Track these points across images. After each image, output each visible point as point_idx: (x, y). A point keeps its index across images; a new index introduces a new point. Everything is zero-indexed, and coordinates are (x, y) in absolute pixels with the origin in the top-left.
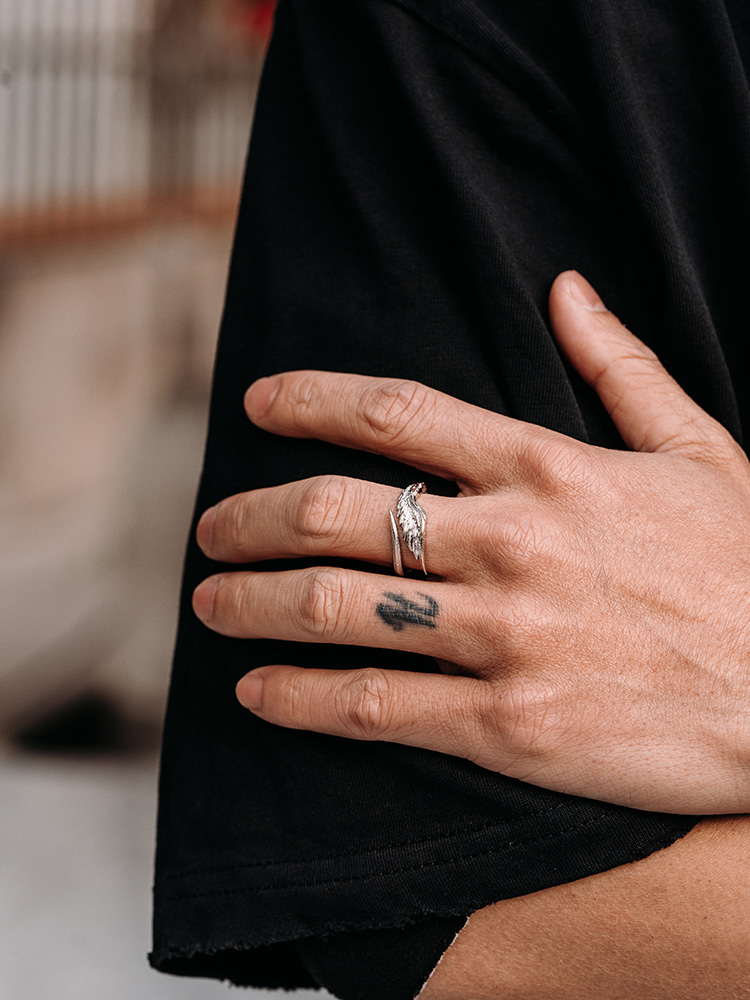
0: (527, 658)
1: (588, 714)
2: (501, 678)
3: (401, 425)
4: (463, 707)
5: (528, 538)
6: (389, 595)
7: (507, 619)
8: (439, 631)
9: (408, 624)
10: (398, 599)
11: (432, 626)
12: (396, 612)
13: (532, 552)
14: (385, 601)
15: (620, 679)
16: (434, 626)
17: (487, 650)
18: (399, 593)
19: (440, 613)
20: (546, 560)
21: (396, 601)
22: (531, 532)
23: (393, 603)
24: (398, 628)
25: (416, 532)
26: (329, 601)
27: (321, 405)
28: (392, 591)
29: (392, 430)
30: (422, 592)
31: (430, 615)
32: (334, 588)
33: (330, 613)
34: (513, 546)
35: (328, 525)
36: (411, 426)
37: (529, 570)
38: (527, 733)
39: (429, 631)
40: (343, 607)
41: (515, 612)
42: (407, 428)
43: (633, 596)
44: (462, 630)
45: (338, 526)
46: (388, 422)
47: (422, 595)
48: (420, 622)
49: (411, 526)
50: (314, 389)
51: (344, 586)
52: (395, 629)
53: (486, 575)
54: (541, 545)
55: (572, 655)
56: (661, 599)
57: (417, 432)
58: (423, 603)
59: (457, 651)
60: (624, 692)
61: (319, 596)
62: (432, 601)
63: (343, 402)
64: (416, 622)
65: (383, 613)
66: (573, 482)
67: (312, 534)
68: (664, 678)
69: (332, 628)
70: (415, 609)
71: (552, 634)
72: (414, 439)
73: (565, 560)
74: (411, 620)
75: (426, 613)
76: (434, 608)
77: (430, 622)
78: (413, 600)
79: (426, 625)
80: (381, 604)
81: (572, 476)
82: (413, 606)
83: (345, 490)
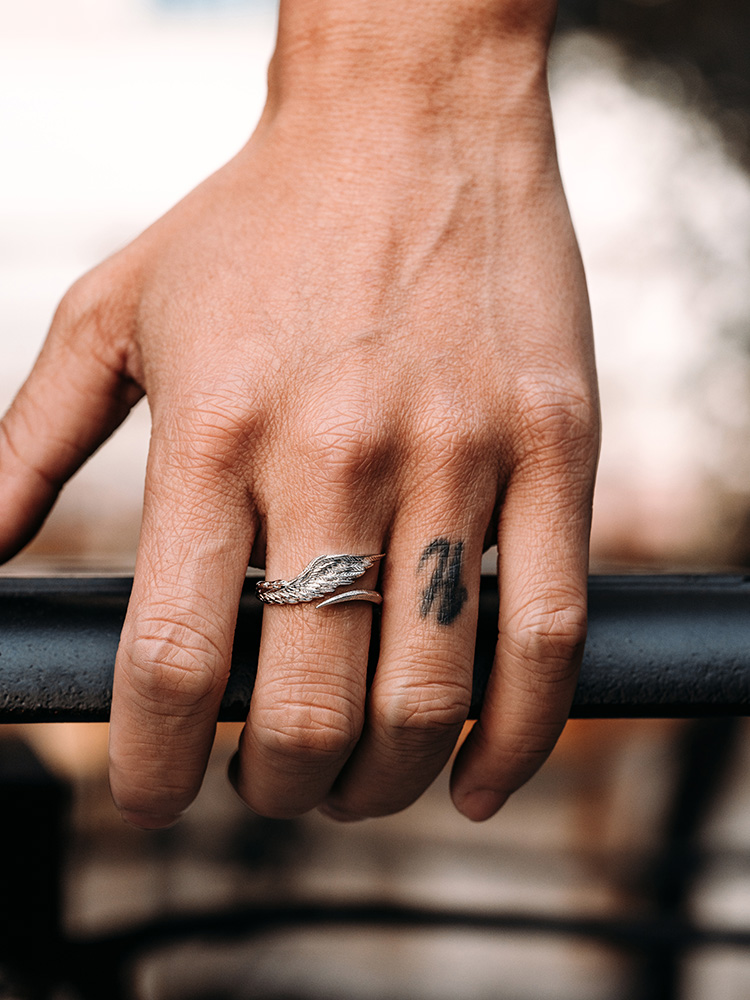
0: (487, 414)
2: (512, 448)
4: (557, 487)
6: (425, 612)
7: (450, 441)
8: (465, 538)
9: (461, 580)
11: (460, 548)
14: (433, 614)
16: (460, 544)
17: (483, 470)
18: (420, 598)
19: (444, 536)
21: (432, 598)
23: (436, 602)
24: (464, 594)
26: (435, 702)
31: (448, 550)
33: (450, 699)
36: (203, 626)
37: (384, 426)
39: (467, 551)
43: (381, 300)
44: (462, 505)
46: (203, 665)
47: (421, 565)
48: (458, 562)
52: (466, 598)
55: (472, 362)
56: (375, 268)
57: (212, 617)
58: (433, 562)
62: (431, 549)
64: (458, 568)
65: (449, 615)
66: (249, 390)
70: (442, 571)
71: (454, 387)
74: (456, 575)
75: (446, 555)
76: (439, 546)
77: (456, 549)
78: (429, 576)
79: (460, 554)
80: (439, 619)
81: (241, 393)
82: (437, 576)
83: (287, 702)
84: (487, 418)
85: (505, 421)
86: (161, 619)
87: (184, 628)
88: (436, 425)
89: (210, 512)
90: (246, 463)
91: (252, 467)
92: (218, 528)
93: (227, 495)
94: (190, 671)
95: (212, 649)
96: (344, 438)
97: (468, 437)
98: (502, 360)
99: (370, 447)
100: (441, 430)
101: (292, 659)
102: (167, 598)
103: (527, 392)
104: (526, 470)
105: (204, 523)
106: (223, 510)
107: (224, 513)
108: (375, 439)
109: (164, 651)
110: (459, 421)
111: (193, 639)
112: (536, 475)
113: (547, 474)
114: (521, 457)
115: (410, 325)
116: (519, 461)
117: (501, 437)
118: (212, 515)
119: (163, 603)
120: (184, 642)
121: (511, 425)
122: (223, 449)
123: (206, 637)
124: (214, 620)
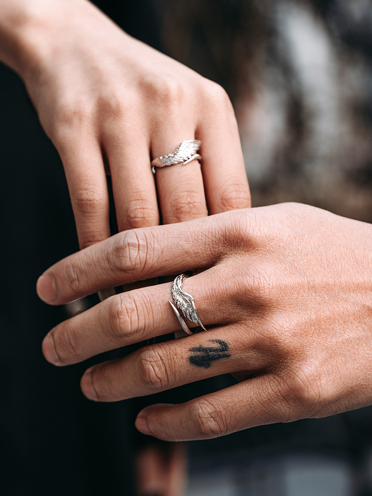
1: (340, 364)
3: (143, 260)
4: (269, 397)
5: (262, 281)
6: (193, 350)
7: (273, 334)
8: (233, 357)
9: (213, 362)
10: (200, 349)
12: (203, 357)
13: (269, 288)
14: (192, 354)
15: (346, 336)
16: (229, 356)
19: (229, 347)
20: (278, 288)
21: (199, 351)
22: (261, 277)
23: (198, 353)
24: (207, 365)
25: (191, 309)
26: (157, 369)
27: (87, 276)
28: (193, 346)
29: (139, 266)
30: (211, 339)
31: (224, 351)
32: (155, 359)
33: (159, 375)
34: (256, 290)
35: (135, 326)
36: (150, 257)
37: (271, 299)
38: (315, 393)
39: (227, 360)
40: (167, 368)
41: (275, 327)
42: (148, 260)
45: (142, 324)
46: (134, 263)
47: (213, 341)
48: (220, 357)
49: (186, 307)
50: (75, 269)
51: (162, 355)
52: (206, 367)
53: (244, 313)
54: (271, 281)
57: (155, 260)
58: (216, 345)
59: (249, 363)
60: (351, 342)
61: (149, 369)
62: (220, 342)
63: (99, 267)
64: (217, 358)
65: (195, 361)
67: (127, 335)
68: (365, 323)
69: (166, 383)
70: (213, 351)
72: (156, 264)
73: (287, 283)
74: (214, 359)
75: (221, 351)
76: (224, 346)
77: (226, 354)
78: (209, 346)
79: (224, 357)
80: (191, 357)
81: (261, 230)
82: (211, 350)
83: (134, 301)
84: (292, 351)
85: (294, 361)
86: (146, 239)
87: (146, 249)
88: (279, 325)
89: (201, 240)
90: (231, 246)
91: (231, 250)
92: (196, 246)
93: (213, 244)
94: (130, 259)
95: (143, 265)
96: (259, 281)
97: (279, 343)
98: (322, 351)
99: (259, 294)
100: (278, 328)
101: (153, 295)
102: (156, 237)
103: (311, 367)
104: (275, 380)
105: (195, 239)
106: (205, 245)
107: (204, 246)
108: (264, 296)
109: (133, 245)
110: (285, 335)
111: (143, 254)
112: (273, 385)
113: (275, 390)
114: (280, 375)
115: (323, 302)
116: (278, 376)
117: (286, 361)
118: (200, 241)
119: (153, 236)
120: (140, 252)
121: (293, 365)
122: (231, 233)
123: (146, 260)
124: (155, 261)
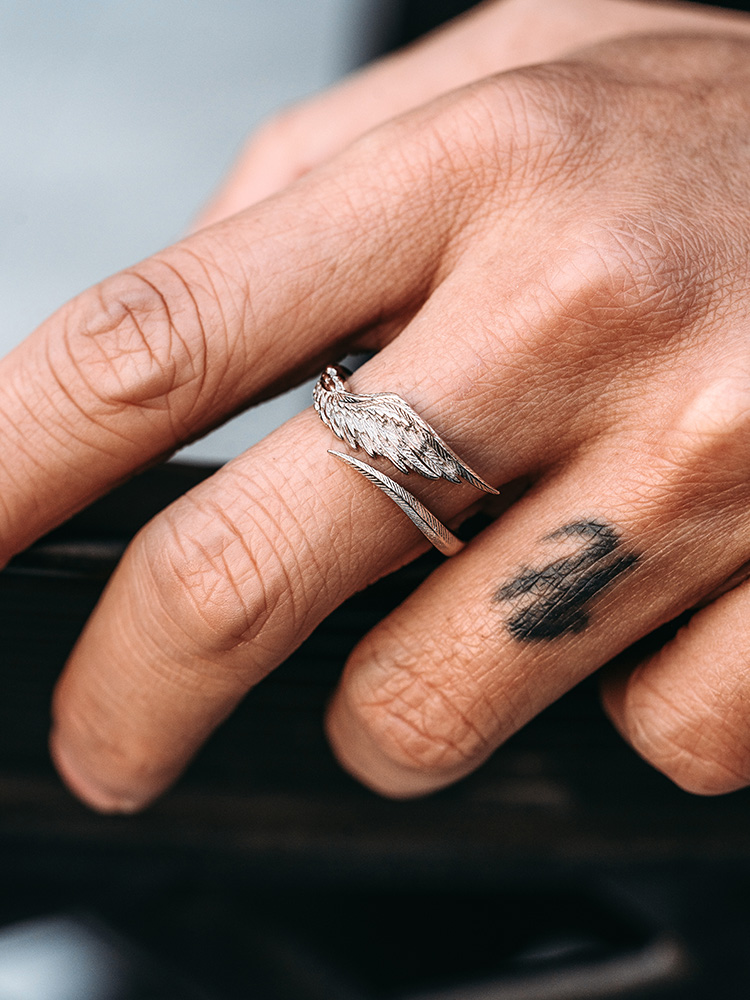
3: (195, 347)
6: (506, 593)
8: (649, 558)
9: (590, 604)
10: (527, 582)
12: (548, 606)
14: (511, 608)
16: (633, 559)
18: (515, 571)
19: (618, 530)
21: (527, 589)
23: (527, 600)
25: (415, 441)
28: (501, 581)
29: (187, 372)
31: (607, 550)
35: (253, 592)
39: (635, 575)
47: (555, 534)
48: (602, 579)
49: (394, 438)
52: (578, 631)
58: (573, 546)
64: (598, 586)
65: (531, 629)
70: (573, 568)
74: (587, 593)
75: (597, 557)
76: (599, 534)
77: (619, 561)
78: (551, 559)
79: (619, 571)
80: (510, 622)
82: (562, 568)
